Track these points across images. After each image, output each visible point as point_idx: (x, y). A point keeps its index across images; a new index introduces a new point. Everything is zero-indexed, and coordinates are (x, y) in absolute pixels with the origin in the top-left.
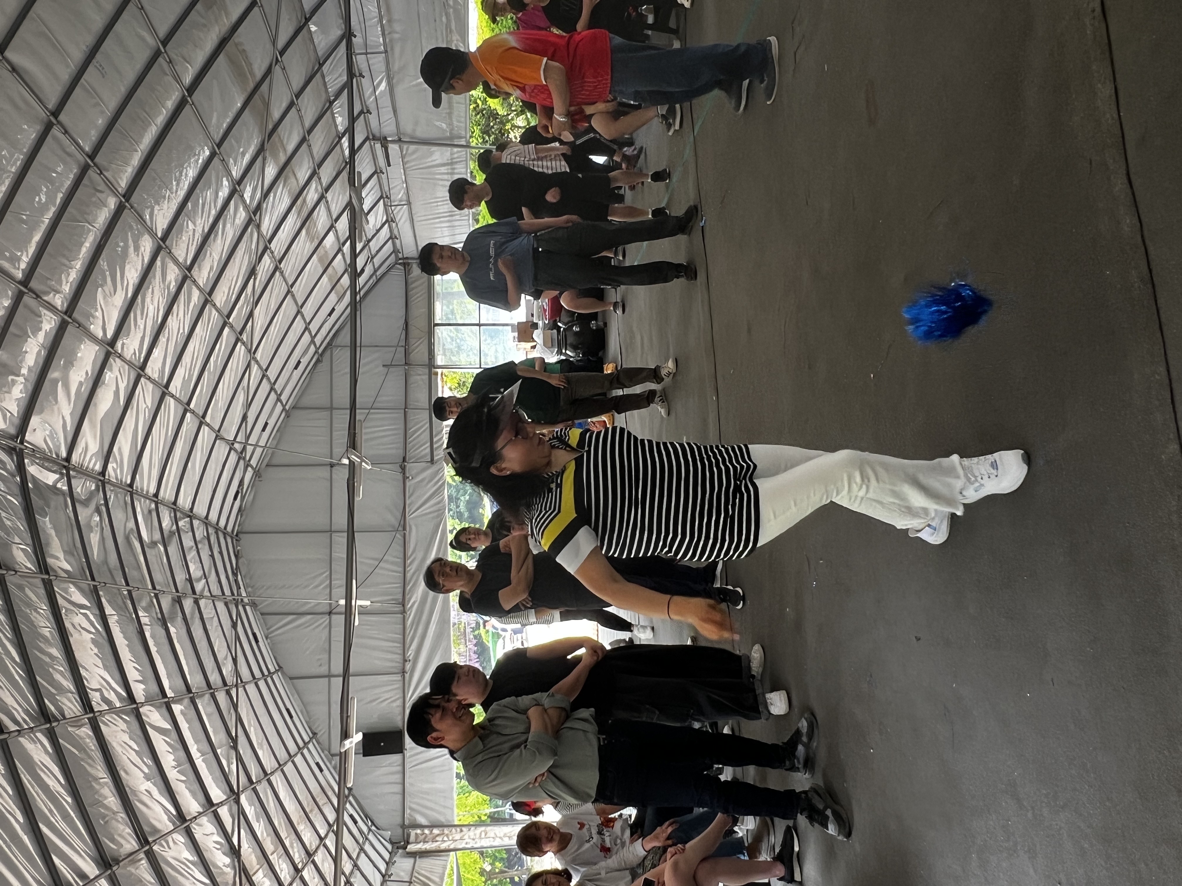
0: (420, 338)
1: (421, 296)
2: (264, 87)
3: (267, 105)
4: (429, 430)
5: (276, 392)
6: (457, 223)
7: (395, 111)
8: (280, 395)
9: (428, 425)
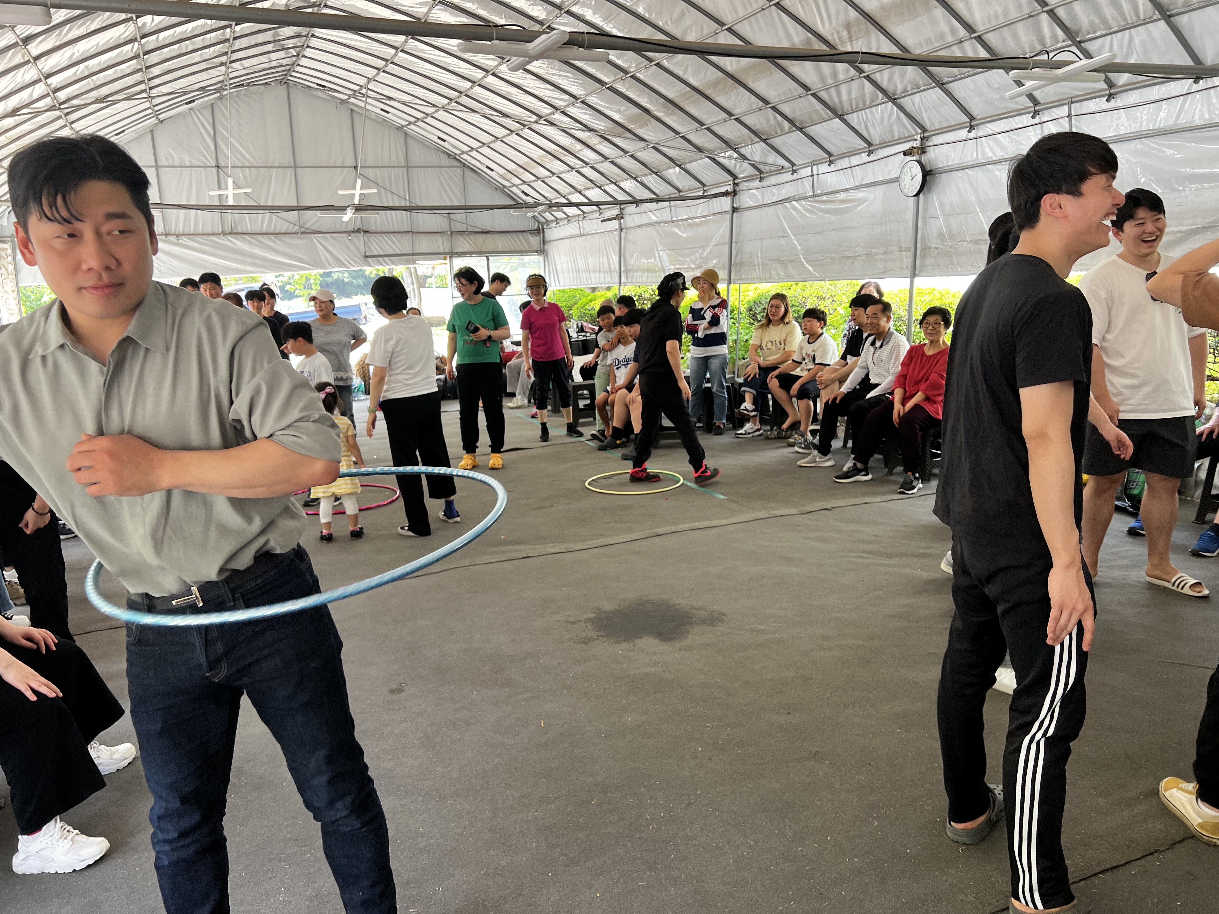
0: (475, 244)
1: (513, 245)
2: (629, 135)
3: (619, 136)
4: (395, 253)
5: (415, 122)
6: (571, 275)
7: (639, 226)
8: (414, 125)
9: (399, 252)
